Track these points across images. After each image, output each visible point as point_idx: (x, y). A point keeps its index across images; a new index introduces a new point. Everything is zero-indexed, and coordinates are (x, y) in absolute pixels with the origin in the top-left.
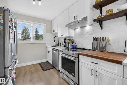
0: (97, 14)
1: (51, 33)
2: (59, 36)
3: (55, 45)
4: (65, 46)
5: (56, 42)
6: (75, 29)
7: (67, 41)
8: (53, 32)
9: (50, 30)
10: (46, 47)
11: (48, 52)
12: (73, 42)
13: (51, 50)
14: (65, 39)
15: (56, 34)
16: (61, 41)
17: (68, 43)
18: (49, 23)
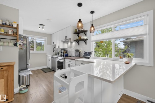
1: (51, 44)
2: (57, 47)
3: (54, 54)
4: (61, 55)
5: (55, 52)
6: (68, 43)
7: (62, 51)
8: (52, 44)
9: (50, 42)
10: (47, 56)
11: (48, 60)
12: (66, 52)
13: (51, 58)
14: (61, 50)
15: (55, 45)
16: (59, 51)
17: (63, 53)
18: (49, 36)
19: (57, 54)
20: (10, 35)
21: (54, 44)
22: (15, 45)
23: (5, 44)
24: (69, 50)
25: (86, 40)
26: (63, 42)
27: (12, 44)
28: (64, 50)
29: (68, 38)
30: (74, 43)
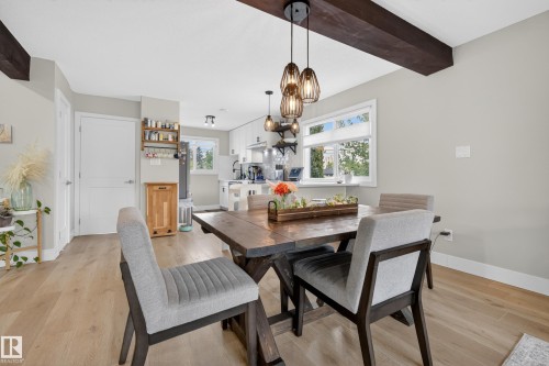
0: (277, 138)
1: (228, 154)
2: (241, 162)
3: (236, 177)
4: (249, 179)
5: (238, 172)
6: (263, 152)
7: (251, 169)
8: (230, 154)
9: (226, 149)
10: (219, 181)
11: (221, 190)
12: (260, 172)
13: (228, 185)
14: (249, 167)
15: (237, 156)
16: (245, 171)
17: (254, 174)
18: (225, 136)
19: (242, 176)
20: (170, 143)
21: (236, 153)
22: (176, 156)
23: (159, 155)
24: (266, 167)
25: (295, 144)
26: (253, 149)
27: (172, 156)
28: (256, 167)
29: (261, 140)
30: (275, 152)
